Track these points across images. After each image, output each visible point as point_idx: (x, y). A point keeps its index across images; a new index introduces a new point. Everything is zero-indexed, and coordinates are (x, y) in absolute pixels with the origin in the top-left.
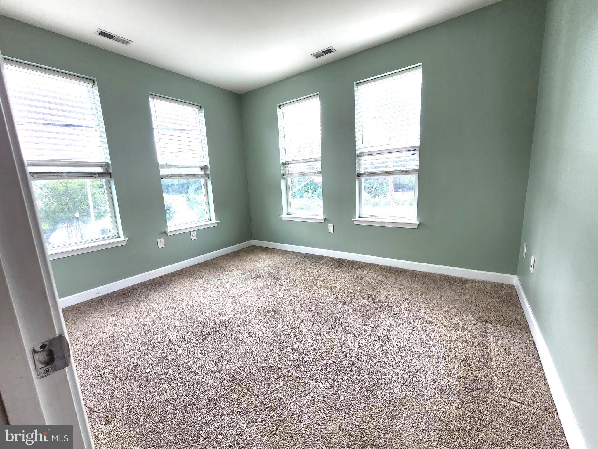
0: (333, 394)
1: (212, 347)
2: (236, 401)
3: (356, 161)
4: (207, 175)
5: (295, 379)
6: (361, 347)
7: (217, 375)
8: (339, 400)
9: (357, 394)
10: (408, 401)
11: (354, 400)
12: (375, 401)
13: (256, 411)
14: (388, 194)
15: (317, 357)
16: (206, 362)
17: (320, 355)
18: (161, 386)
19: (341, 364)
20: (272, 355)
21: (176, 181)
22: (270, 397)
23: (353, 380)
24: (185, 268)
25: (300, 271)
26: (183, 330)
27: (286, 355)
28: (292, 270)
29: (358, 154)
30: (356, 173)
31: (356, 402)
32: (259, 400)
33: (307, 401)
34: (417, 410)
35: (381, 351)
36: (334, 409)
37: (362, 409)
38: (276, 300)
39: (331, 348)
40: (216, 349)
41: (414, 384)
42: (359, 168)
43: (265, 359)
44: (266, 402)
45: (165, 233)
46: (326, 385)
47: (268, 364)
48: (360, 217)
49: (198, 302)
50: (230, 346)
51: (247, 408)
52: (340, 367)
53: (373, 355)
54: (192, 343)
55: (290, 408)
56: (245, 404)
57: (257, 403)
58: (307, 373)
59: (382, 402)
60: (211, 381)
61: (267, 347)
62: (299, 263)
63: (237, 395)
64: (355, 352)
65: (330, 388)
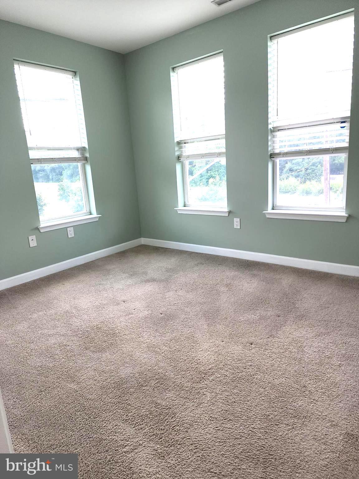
0: (229, 405)
1: (95, 356)
2: (122, 409)
3: (269, 138)
4: (86, 159)
5: (187, 389)
6: (265, 359)
7: (100, 384)
8: (235, 411)
9: (256, 406)
10: (313, 414)
11: (252, 411)
12: (276, 413)
13: (143, 418)
14: (323, 178)
15: (213, 368)
16: (89, 371)
17: (217, 366)
18: (40, 393)
19: (240, 375)
20: (162, 364)
21: (48, 167)
22: (159, 407)
23: (252, 392)
24: (62, 271)
25: (198, 274)
26: (63, 338)
27: (177, 365)
28: (189, 273)
29: (272, 129)
30: (269, 153)
31: (254, 413)
32: (147, 409)
33: (199, 411)
34: (322, 423)
35: (288, 363)
36: (228, 420)
37: (260, 421)
38: (168, 307)
39: (230, 358)
40: (100, 358)
41: (322, 398)
42: (274, 146)
43: (155, 368)
44: (154, 411)
45: (37, 229)
46: (221, 396)
47: (157, 374)
48: (273, 209)
49: (78, 309)
50: (115, 355)
51: (134, 417)
52: (239, 379)
53: (278, 367)
54: (73, 351)
55: (180, 418)
56: (132, 412)
57: (145, 412)
58: (201, 384)
59: (284, 415)
60: (94, 389)
61: (157, 356)
62: (197, 265)
63: (123, 403)
64: (258, 363)
65: (225, 400)
